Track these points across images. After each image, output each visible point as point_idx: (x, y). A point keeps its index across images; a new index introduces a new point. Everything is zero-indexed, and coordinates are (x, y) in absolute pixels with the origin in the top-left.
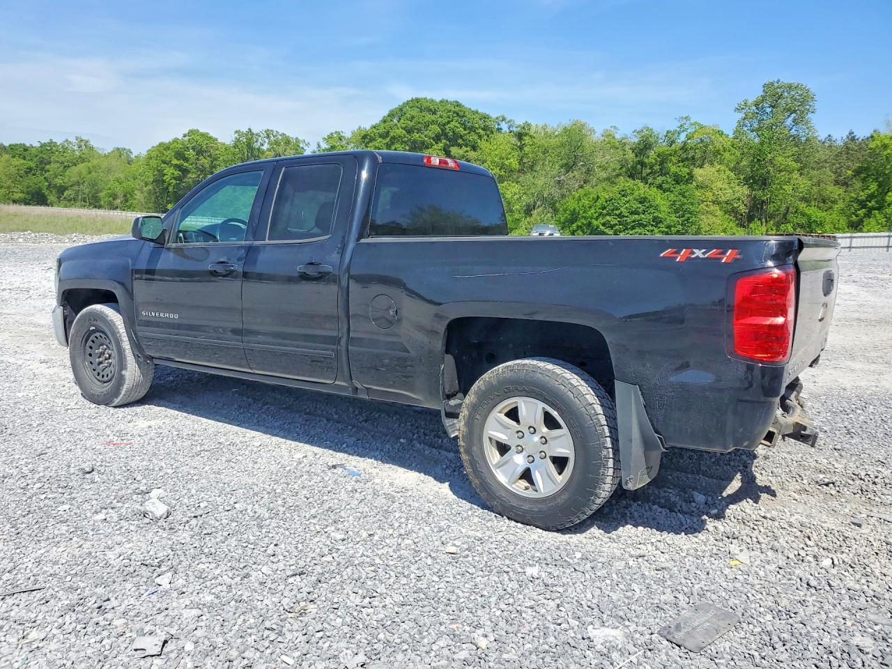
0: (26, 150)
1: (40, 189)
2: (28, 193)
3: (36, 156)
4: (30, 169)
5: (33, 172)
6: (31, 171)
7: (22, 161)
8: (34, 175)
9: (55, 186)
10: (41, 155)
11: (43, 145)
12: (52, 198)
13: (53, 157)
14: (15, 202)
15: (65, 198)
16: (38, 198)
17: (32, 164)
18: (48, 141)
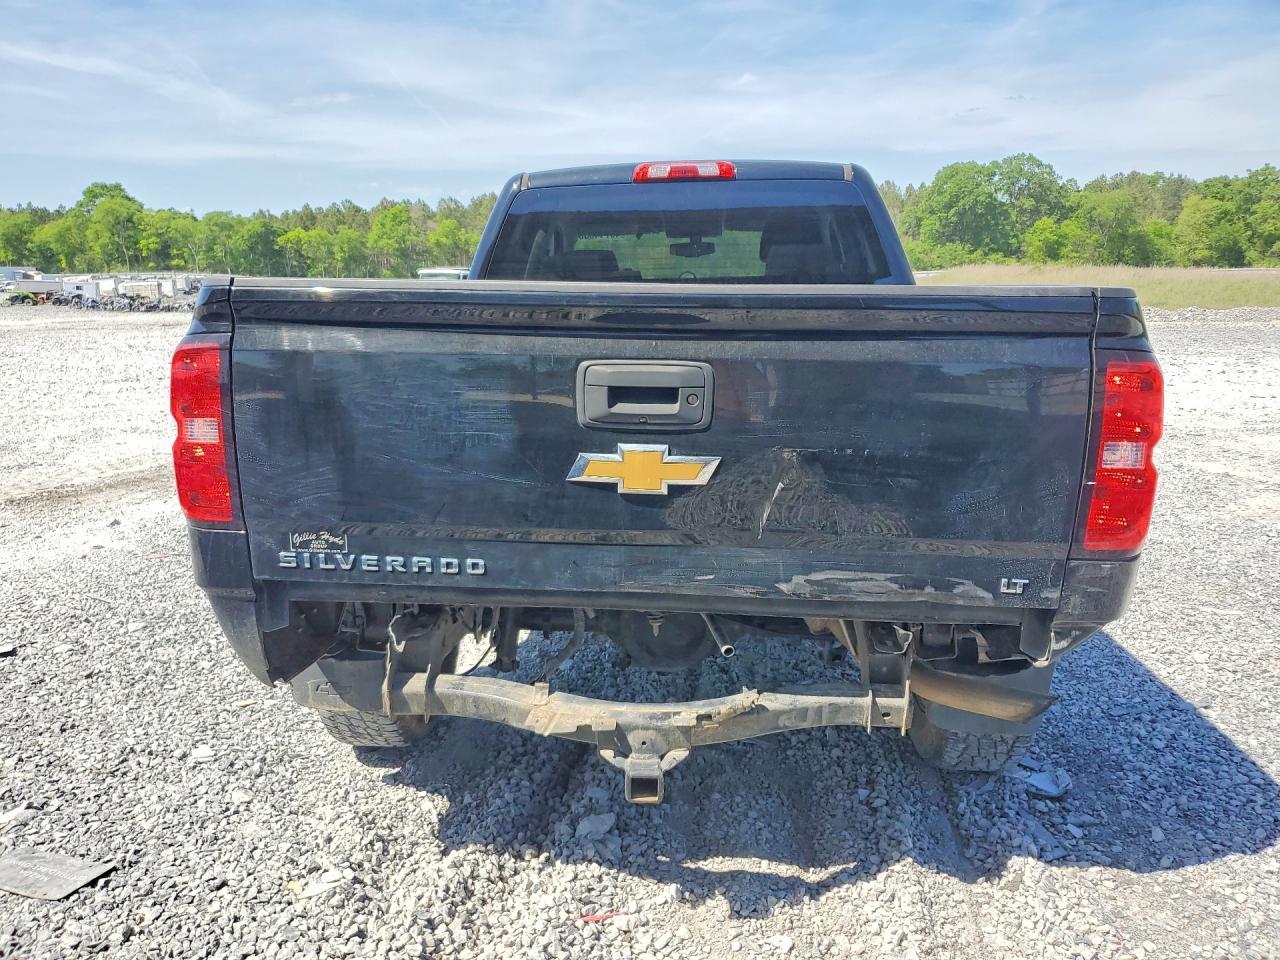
0: (1226, 185)
1: (1236, 242)
2: (1217, 249)
3: (1240, 192)
4: (1226, 213)
5: (1229, 217)
6: (1226, 215)
7: (1217, 203)
8: (1229, 221)
9: (1260, 236)
10: (1247, 190)
11: (1253, 175)
12: (1251, 254)
13: (1265, 191)
14: (1197, 264)
15: (1273, 253)
16: (1233, 257)
17: (1230, 206)
18: (1263, 166)
